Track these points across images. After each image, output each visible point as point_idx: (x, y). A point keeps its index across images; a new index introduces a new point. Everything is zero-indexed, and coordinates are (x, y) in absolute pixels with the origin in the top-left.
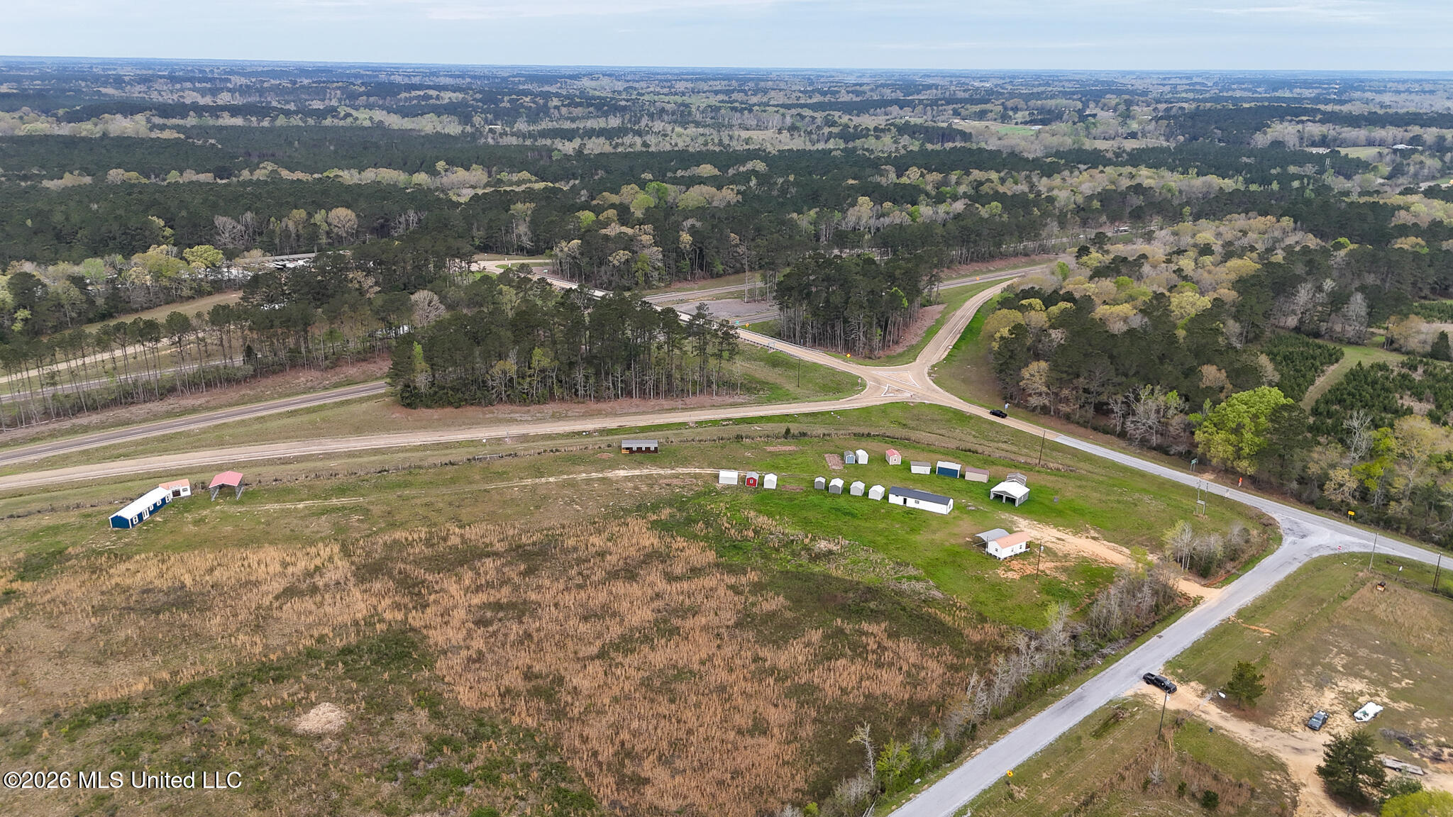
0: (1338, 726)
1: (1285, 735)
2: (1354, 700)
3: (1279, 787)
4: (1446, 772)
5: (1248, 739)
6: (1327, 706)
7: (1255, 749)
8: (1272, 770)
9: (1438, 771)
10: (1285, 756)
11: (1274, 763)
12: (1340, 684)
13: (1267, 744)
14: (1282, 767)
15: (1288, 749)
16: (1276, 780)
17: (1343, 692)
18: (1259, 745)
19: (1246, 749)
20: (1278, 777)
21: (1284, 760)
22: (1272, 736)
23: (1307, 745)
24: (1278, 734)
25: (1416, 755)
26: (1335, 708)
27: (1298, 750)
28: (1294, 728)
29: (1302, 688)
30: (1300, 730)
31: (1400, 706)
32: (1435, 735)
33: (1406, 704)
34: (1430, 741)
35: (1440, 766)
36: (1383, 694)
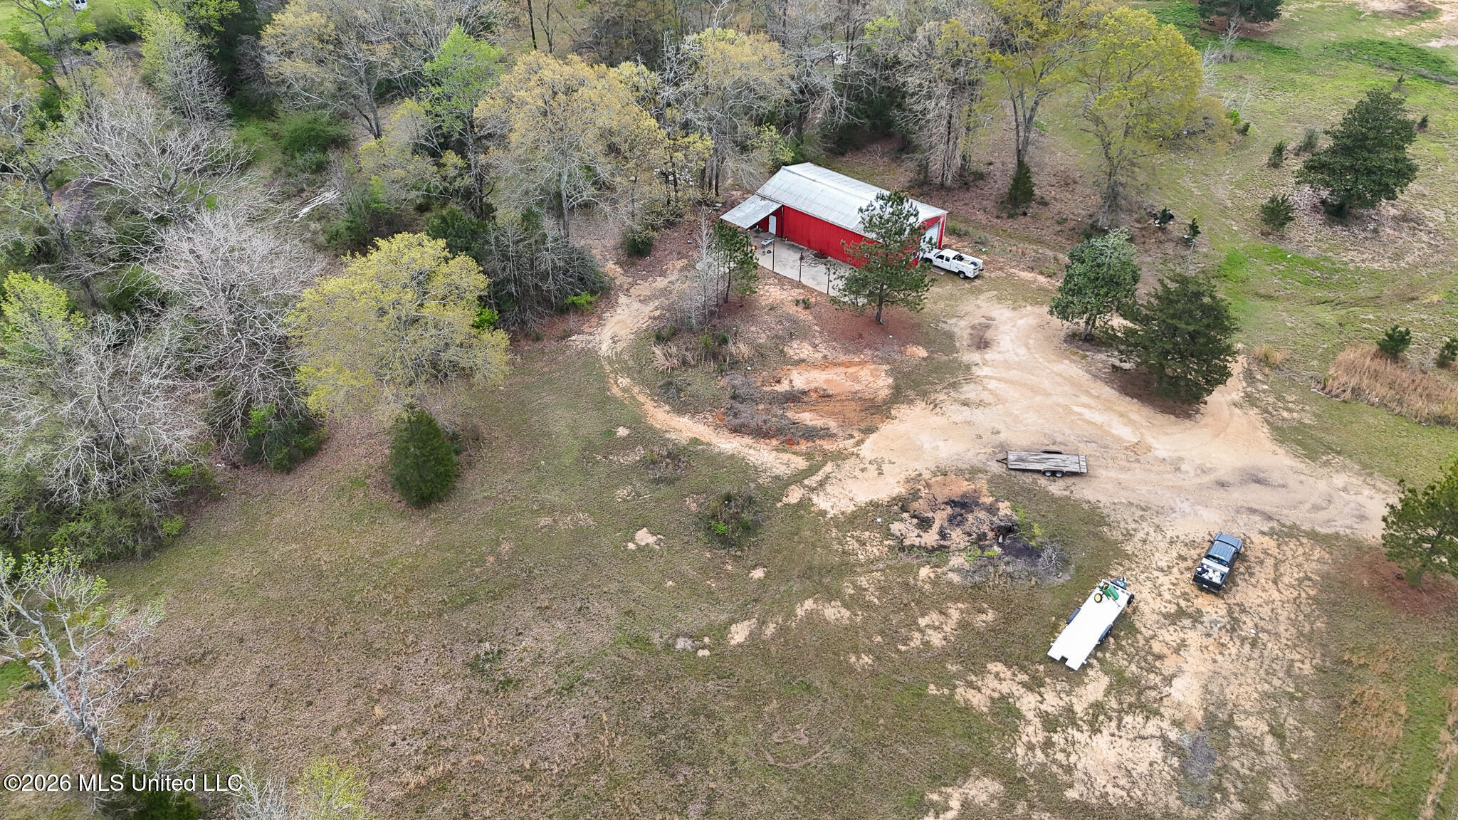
0: (1166, 571)
1: (1290, 517)
2: (1120, 682)
3: (1280, 398)
4: (959, 473)
5: (1367, 492)
6: (1194, 637)
7: (1344, 467)
8: (1300, 427)
9: (973, 472)
10: (1279, 460)
11: (1299, 443)
12: (1154, 751)
13: (1322, 485)
14: (1284, 434)
15: (1276, 477)
16: (1290, 410)
17: (1151, 712)
18: (1340, 480)
19: (1364, 466)
20: (1285, 414)
21: (1281, 451)
22: (1316, 508)
23: (1238, 496)
24: (1303, 518)
25: (1004, 508)
26: (1170, 635)
27: (1256, 479)
28: (1270, 543)
29: (1269, 703)
30: (1257, 538)
31: (991, 682)
32: (935, 582)
33: (979, 701)
34: (956, 561)
35: (961, 487)
36: (1033, 732)
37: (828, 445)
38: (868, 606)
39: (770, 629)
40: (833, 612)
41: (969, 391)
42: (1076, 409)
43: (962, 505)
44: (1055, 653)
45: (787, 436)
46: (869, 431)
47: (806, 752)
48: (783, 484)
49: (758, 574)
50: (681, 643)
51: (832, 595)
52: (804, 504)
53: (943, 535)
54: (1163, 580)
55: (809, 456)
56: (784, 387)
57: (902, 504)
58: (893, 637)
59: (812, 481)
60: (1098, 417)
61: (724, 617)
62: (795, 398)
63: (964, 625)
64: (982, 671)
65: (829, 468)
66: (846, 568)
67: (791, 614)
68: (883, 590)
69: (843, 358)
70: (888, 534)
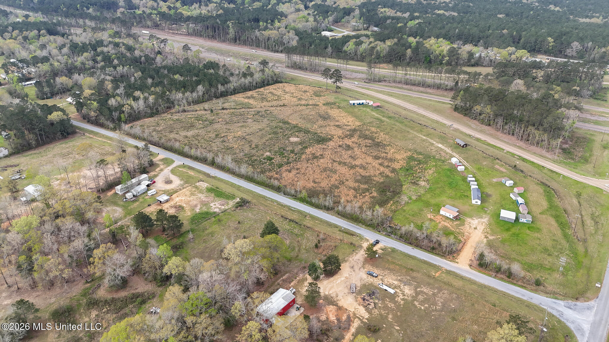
2: (396, 288)
15: (352, 265)
17: (400, 286)
23: (356, 270)
24: (360, 265)
25: (364, 295)
26: (386, 282)
27: (352, 267)
29: (395, 276)
31: (399, 300)
32: (382, 304)
33: (402, 302)
34: (377, 301)
35: (359, 299)
36: (406, 297)
37: (352, 315)
38: (388, 312)
39: (395, 324)
40: (390, 316)
41: (334, 295)
42: (337, 283)
43: (364, 300)
44: (393, 293)
45: (349, 321)
46: (347, 310)
47: (416, 320)
48: (362, 322)
49: (384, 326)
50: (401, 335)
51: (387, 317)
52: (367, 319)
53: (371, 302)
54: (375, 280)
55: (355, 318)
56: (336, 321)
57: (365, 307)
58: (393, 310)
59: (362, 318)
60: (339, 281)
61: (394, 330)
62: (338, 320)
63: (389, 302)
64: (397, 301)
65: (358, 316)
66: (381, 315)
67: (392, 322)
68: (384, 310)
69: (325, 311)
70: (373, 309)
